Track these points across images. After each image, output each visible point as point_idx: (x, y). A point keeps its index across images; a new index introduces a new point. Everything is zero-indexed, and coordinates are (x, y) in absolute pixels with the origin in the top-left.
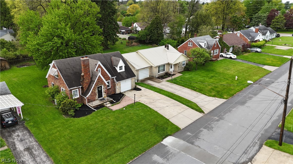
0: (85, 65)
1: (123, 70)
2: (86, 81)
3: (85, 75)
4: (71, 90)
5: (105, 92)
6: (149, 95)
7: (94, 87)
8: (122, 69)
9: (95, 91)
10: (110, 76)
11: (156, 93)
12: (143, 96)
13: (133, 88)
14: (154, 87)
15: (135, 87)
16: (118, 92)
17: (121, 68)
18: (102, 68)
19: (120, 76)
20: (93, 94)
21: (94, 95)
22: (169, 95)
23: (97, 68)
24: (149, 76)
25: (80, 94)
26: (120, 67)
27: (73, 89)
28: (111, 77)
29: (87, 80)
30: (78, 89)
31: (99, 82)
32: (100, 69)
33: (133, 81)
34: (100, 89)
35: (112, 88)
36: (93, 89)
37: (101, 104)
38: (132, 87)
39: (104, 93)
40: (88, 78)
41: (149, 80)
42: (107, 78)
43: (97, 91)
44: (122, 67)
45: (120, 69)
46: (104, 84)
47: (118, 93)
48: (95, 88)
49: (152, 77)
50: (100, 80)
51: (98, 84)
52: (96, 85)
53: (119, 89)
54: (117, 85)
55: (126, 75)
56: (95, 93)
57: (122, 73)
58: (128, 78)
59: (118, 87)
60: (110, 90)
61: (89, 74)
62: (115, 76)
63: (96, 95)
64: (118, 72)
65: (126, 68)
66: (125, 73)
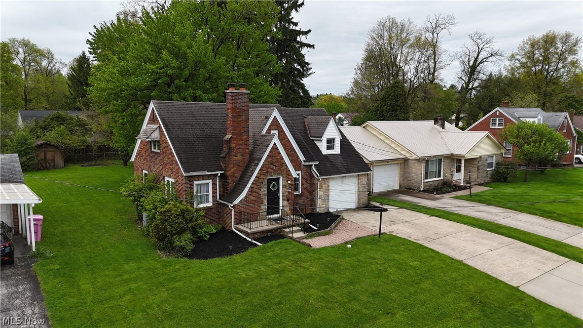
0: (238, 109)
1: (337, 150)
2: (237, 158)
3: (235, 139)
4: (191, 179)
5: (288, 200)
7: (257, 177)
8: (333, 147)
9: (260, 189)
10: (302, 157)
12: (397, 221)
13: (362, 204)
15: (367, 203)
16: (320, 207)
17: (330, 143)
18: (281, 130)
19: (329, 165)
20: (252, 198)
21: (255, 202)
23: (270, 129)
24: (397, 187)
25: (214, 197)
26: (328, 141)
27: (198, 178)
28: (304, 161)
29: (239, 157)
30: (210, 182)
31: (271, 163)
33: (363, 183)
34: (274, 186)
35: (305, 195)
36: (253, 183)
37: (276, 229)
38: (359, 200)
39: (283, 200)
40: (241, 150)
41: (402, 195)
42: (293, 164)
43: (264, 191)
44: (333, 141)
45: (328, 148)
46: (285, 172)
47: (320, 212)
48: (260, 181)
49: (406, 188)
50: (276, 160)
51: (268, 170)
52: (263, 172)
53: (324, 201)
54: (320, 186)
55: (344, 163)
56: (259, 196)
57: (332, 157)
58: (349, 170)
59: (322, 193)
60: (300, 201)
61: (245, 137)
62: (316, 161)
63: (262, 202)
64: (322, 154)
65: (344, 147)
66: (341, 160)
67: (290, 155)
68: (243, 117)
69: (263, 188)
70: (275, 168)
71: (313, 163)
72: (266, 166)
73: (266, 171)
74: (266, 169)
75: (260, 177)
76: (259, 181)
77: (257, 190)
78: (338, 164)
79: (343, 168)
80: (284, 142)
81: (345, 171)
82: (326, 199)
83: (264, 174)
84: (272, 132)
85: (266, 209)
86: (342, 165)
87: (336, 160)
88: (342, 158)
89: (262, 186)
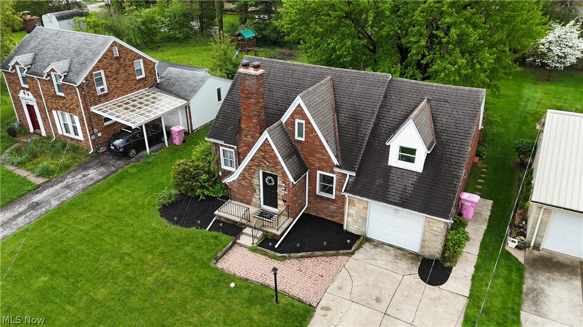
0: (246, 90)
1: (418, 166)
2: (247, 139)
3: (245, 120)
4: (217, 146)
5: (284, 201)
7: (248, 165)
8: (412, 160)
9: (252, 178)
10: (335, 162)
13: (427, 253)
15: (438, 256)
16: (350, 224)
17: (407, 154)
18: (308, 122)
19: (378, 182)
21: (247, 188)
23: (292, 116)
25: (236, 165)
26: (403, 149)
28: (337, 166)
30: (233, 151)
31: (264, 158)
32: (303, 122)
33: (435, 228)
34: (270, 181)
35: (340, 203)
36: (245, 170)
40: (251, 133)
42: (323, 164)
43: (259, 181)
44: (413, 151)
45: (402, 158)
47: (349, 230)
50: (269, 156)
51: (261, 163)
52: (255, 163)
53: (357, 222)
54: (351, 203)
55: (410, 189)
56: (251, 184)
57: (399, 173)
58: (405, 203)
59: (354, 212)
60: (331, 206)
61: (255, 121)
62: (354, 171)
63: (255, 192)
64: (388, 163)
65: (444, 164)
66: (411, 182)
67: (319, 153)
69: (255, 178)
70: (268, 164)
71: (348, 173)
72: (259, 159)
73: (257, 164)
74: (258, 161)
75: (252, 167)
76: (251, 171)
77: (249, 178)
78: (396, 187)
79: (397, 195)
80: (311, 135)
81: (394, 201)
82: (360, 220)
83: (257, 166)
84: (297, 121)
85: (260, 199)
86: (401, 189)
87: (400, 180)
88: (415, 180)
89: (254, 175)
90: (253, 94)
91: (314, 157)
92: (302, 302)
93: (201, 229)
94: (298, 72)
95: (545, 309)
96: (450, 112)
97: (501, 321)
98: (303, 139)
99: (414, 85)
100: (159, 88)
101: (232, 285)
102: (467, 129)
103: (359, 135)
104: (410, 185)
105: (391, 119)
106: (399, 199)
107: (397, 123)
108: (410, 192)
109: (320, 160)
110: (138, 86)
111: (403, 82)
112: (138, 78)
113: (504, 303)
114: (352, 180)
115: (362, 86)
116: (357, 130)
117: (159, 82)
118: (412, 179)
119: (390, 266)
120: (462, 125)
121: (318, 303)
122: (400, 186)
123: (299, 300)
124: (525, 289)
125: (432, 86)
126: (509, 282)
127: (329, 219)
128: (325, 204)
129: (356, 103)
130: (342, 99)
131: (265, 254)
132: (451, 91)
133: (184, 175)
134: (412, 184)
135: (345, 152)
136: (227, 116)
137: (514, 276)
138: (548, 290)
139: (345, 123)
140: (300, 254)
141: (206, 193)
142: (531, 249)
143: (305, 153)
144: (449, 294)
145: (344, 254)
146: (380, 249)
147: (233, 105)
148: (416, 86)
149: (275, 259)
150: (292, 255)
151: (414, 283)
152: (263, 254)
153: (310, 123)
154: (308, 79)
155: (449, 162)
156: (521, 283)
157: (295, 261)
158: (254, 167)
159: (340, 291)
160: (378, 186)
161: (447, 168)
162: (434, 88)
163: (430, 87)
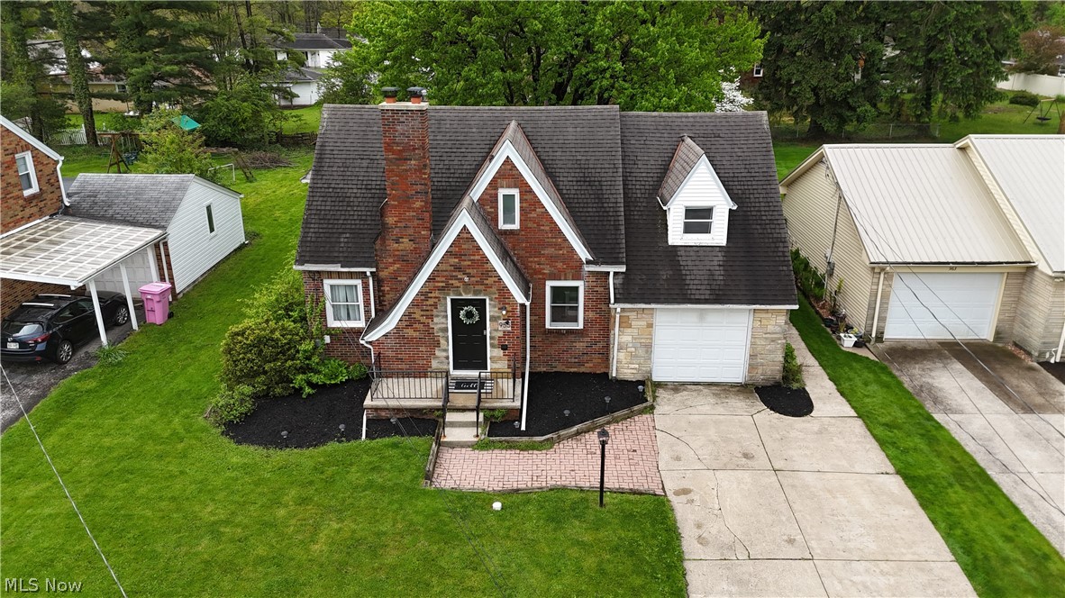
0: (398, 144)
1: (718, 235)
2: (401, 247)
3: (395, 207)
4: (317, 277)
5: (504, 348)
6: (810, 478)
7: (420, 293)
8: (706, 229)
9: (431, 317)
10: (583, 253)
11: (896, 484)
12: (762, 461)
14: (934, 434)
15: (779, 377)
16: (623, 366)
17: (698, 218)
18: (526, 190)
19: (665, 274)
20: (410, 332)
21: (419, 341)
22: (994, 563)
23: (494, 185)
24: (988, 335)
26: (690, 212)
27: (330, 275)
28: (588, 262)
31: (458, 268)
32: (515, 192)
33: (770, 328)
34: (469, 315)
35: (593, 334)
36: (414, 304)
37: (432, 410)
38: (752, 367)
39: (492, 346)
40: (411, 231)
41: (958, 366)
42: (560, 265)
43: (444, 322)
44: (707, 212)
45: (689, 229)
46: (494, 289)
47: (621, 377)
48: (431, 302)
49: (1016, 345)
50: (469, 263)
51: (450, 282)
52: (437, 284)
53: (636, 356)
54: (625, 323)
55: (719, 275)
56: (429, 331)
57: (692, 254)
58: (720, 296)
59: (630, 338)
60: (577, 344)
61: (418, 204)
62: (622, 263)
63: (438, 344)
64: (667, 242)
65: (754, 227)
66: (716, 263)
67: (550, 245)
68: (413, 162)
69: (437, 316)
70: (466, 279)
71: (612, 269)
72: (445, 273)
73: (443, 284)
74: (444, 279)
75: (430, 295)
76: (428, 303)
77: (423, 319)
78: (696, 277)
79: (704, 287)
80: (533, 215)
81: (703, 297)
82: (641, 352)
83: (440, 289)
84: (502, 192)
85: (447, 358)
86: (706, 277)
87: (697, 263)
88: (721, 258)
89: (435, 312)
90: (414, 149)
91: (540, 255)
92: (641, 493)
93: (348, 441)
94: (448, 122)
95: (954, 405)
96: (730, 150)
97: (923, 432)
98: (516, 226)
99: (658, 119)
100: (73, 215)
101: (497, 506)
102: (765, 170)
103: (606, 205)
104: (717, 268)
105: (644, 175)
106: (708, 292)
107: (655, 179)
108: (721, 278)
109: (552, 259)
110: (28, 211)
111: (638, 116)
112: (27, 193)
113: (904, 409)
114: (620, 281)
115: (578, 129)
116: (600, 198)
117: (68, 204)
118: (716, 259)
119: (720, 409)
120: (756, 166)
121: (663, 488)
122: (701, 273)
123: (633, 492)
124: (910, 390)
125: (687, 117)
126: (886, 386)
127: (572, 370)
128: (564, 344)
129: (579, 158)
130: (551, 154)
131: (511, 446)
132: (718, 120)
133: (261, 351)
134: (720, 266)
135: (593, 237)
136: (329, 217)
137: (885, 378)
138: (936, 383)
139: (573, 192)
140: (575, 429)
141: (315, 379)
142: (872, 343)
143: (522, 253)
144: (833, 421)
145: (641, 412)
146: (685, 393)
147: (332, 194)
148: (662, 120)
149: (533, 449)
150: (562, 433)
151: (776, 421)
152: (506, 449)
153: (531, 191)
154: (474, 130)
155: (759, 222)
156: (900, 384)
157: (571, 443)
158: (436, 294)
159: (681, 463)
160: (667, 280)
161: (760, 231)
162: (692, 120)
163: (683, 120)
